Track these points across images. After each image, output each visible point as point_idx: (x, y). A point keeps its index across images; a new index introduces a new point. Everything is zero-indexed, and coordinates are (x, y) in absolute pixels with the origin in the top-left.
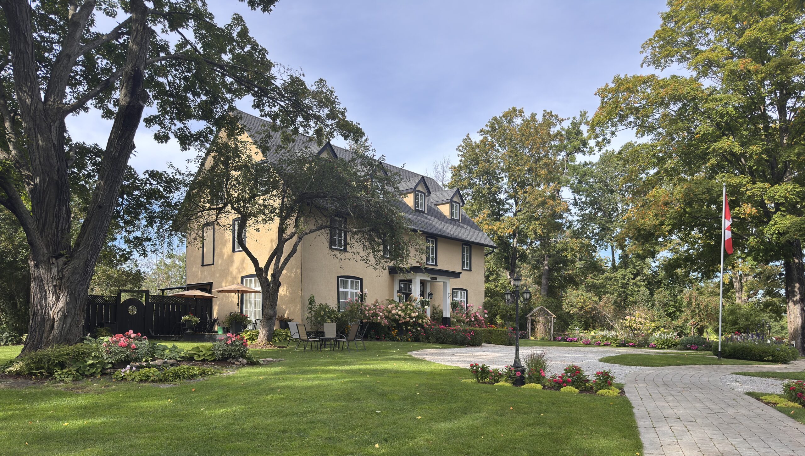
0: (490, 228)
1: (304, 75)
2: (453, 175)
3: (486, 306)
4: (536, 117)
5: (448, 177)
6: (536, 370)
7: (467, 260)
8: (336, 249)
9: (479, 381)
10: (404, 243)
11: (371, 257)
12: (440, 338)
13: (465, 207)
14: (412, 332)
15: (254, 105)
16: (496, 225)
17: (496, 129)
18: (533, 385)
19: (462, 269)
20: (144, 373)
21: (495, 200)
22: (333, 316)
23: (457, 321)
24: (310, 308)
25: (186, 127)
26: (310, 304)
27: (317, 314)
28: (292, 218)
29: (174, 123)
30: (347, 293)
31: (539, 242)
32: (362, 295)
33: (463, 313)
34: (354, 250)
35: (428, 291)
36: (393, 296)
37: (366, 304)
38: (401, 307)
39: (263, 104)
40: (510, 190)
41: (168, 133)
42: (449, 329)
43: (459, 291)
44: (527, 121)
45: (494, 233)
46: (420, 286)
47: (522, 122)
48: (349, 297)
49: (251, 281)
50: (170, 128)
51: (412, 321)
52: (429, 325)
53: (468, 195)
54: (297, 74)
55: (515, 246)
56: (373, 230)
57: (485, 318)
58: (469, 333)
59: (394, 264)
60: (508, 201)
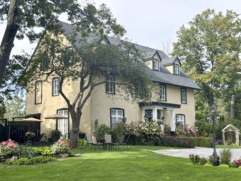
0: (197, 78)
1: (95, 3)
2: (174, 48)
3: (196, 124)
4: (222, 14)
5: (171, 49)
6: (225, 157)
7: (184, 97)
8: (109, 93)
9: (194, 164)
10: (148, 89)
11: (130, 97)
12: (170, 143)
13: (182, 66)
14: (153, 140)
15: (69, 19)
16: (201, 77)
17: (199, 21)
18: (224, 165)
19: (182, 103)
20: (22, 160)
21: (200, 62)
22: (108, 131)
23: (179, 133)
24: (96, 127)
25: (32, 31)
26: (95, 124)
27: (100, 130)
28: (88, 77)
29: (26, 29)
30: (115, 118)
31: (227, 86)
32: (124, 119)
33: (183, 129)
34: (120, 93)
35: (162, 116)
36: (141, 119)
37: (126, 124)
38: (147, 126)
39: (73, 18)
40: (209, 56)
41: (23, 35)
42: (175, 138)
43: (180, 116)
44: (217, 16)
45: (200, 81)
46: (157, 113)
47: (214, 17)
48: (117, 120)
49: (62, 112)
50: (24, 32)
51: (153, 133)
52: (163, 136)
53: (183, 59)
54: (92, 3)
55: (212, 88)
56: (131, 82)
57: (196, 132)
58: (187, 140)
59: (143, 101)
60: (207, 62)
